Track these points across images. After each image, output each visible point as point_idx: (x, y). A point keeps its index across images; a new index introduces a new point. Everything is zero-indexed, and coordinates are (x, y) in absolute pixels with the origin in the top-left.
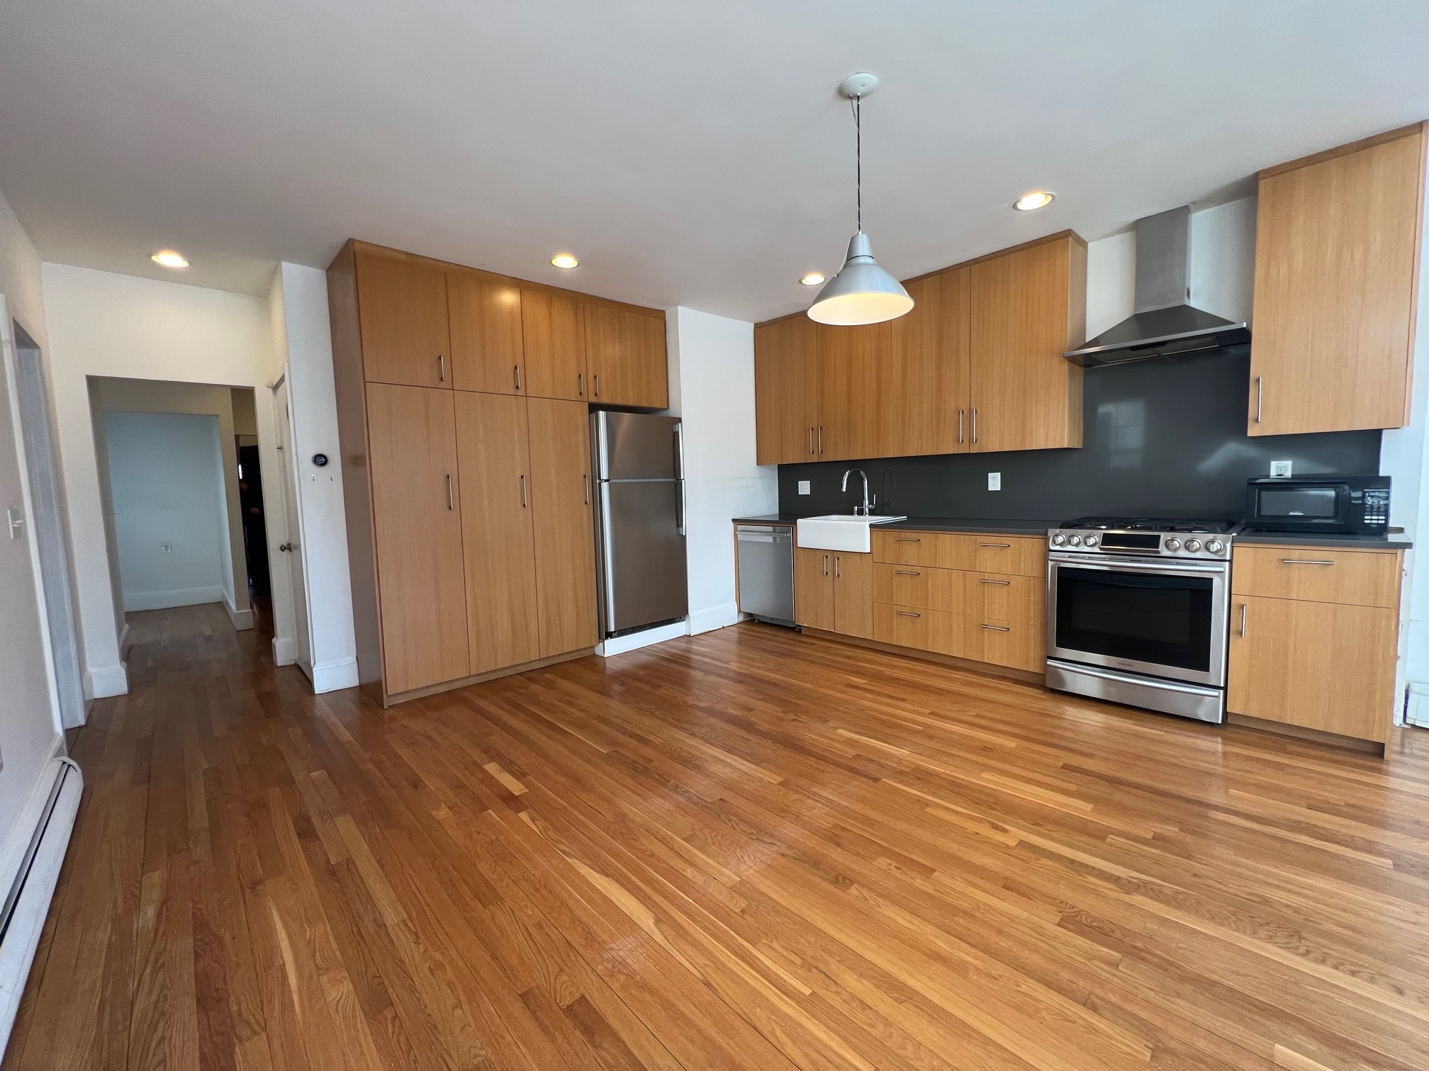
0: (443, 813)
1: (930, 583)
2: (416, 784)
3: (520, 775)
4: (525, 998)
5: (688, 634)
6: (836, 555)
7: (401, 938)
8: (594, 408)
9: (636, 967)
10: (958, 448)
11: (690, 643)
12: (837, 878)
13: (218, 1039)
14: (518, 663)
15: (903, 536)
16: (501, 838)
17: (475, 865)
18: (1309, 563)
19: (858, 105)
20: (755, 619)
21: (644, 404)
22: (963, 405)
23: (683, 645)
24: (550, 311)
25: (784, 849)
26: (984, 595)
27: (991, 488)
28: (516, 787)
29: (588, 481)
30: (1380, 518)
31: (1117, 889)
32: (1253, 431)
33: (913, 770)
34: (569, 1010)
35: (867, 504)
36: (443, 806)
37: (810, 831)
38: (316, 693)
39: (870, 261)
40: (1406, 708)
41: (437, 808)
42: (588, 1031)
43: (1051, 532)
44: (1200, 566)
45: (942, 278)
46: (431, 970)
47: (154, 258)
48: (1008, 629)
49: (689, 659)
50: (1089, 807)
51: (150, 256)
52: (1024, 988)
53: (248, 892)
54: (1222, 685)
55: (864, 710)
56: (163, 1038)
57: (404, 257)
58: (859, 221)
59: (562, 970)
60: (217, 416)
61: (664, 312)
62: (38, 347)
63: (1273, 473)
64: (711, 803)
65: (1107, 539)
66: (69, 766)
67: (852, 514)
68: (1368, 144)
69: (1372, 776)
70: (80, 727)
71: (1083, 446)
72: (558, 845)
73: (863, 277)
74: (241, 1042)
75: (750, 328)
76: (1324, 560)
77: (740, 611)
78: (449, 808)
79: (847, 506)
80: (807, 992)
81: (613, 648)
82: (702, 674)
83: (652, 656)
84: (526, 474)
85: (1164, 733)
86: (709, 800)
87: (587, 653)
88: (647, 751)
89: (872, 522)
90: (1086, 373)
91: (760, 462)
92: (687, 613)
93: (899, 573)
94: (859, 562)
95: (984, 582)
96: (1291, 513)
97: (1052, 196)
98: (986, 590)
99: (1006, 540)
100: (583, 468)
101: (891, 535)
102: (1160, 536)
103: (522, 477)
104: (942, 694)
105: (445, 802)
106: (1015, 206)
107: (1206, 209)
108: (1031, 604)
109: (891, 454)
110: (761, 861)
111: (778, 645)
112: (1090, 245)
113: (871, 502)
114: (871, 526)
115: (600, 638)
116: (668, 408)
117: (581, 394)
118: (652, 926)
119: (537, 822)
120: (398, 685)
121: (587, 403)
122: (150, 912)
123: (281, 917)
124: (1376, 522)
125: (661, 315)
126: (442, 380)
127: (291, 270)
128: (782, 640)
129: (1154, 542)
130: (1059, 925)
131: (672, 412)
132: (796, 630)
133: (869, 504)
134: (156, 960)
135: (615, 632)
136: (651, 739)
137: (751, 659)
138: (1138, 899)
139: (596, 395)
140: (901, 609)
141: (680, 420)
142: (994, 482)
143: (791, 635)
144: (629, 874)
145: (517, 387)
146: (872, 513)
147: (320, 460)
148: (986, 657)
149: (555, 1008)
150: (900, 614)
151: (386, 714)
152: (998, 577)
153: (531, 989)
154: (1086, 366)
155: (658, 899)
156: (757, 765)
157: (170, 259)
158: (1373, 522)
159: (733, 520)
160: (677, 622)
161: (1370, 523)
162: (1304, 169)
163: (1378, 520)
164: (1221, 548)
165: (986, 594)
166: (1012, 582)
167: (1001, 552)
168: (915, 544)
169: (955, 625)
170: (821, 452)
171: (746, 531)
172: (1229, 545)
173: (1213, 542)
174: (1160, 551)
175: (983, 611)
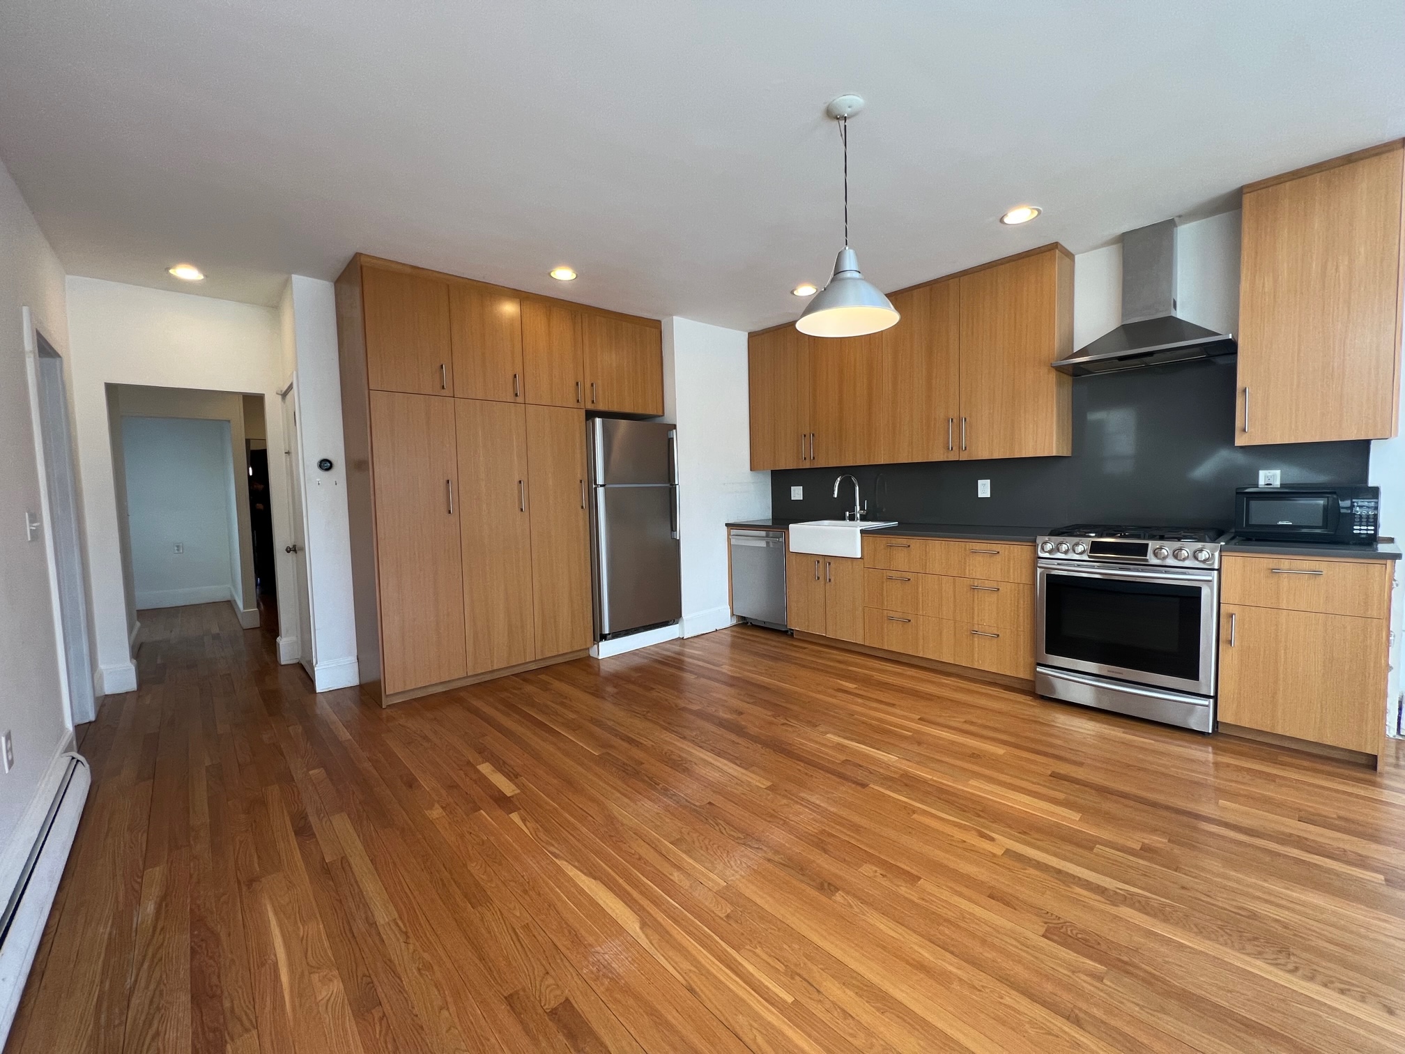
0: (436, 813)
1: (920, 589)
2: (411, 783)
3: (512, 776)
4: (510, 1000)
5: (681, 637)
6: (828, 560)
7: (392, 938)
8: (591, 415)
9: (621, 971)
10: (947, 456)
11: (683, 645)
12: (822, 885)
13: (211, 1036)
14: (514, 664)
15: (894, 542)
16: (492, 839)
17: (465, 865)
18: (1300, 573)
19: (845, 126)
20: (748, 623)
21: (640, 411)
22: (953, 413)
23: (677, 648)
24: (549, 320)
25: (770, 855)
26: (973, 601)
27: (981, 495)
28: (507, 787)
29: (585, 485)
30: (1369, 528)
31: (1103, 900)
32: (1240, 441)
33: (902, 776)
34: (553, 1013)
35: (858, 509)
36: (437, 805)
37: (797, 837)
38: (318, 690)
39: (857, 275)
40: (1399, 719)
41: (431, 807)
42: (571, 1036)
43: (1040, 540)
44: (1189, 574)
45: (931, 290)
46: (419, 970)
47: (171, 271)
48: (998, 635)
49: (682, 662)
50: (1076, 816)
51: (167, 269)
52: (1008, 1000)
53: (244, 889)
54: (1212, 694)
55: (853, 715)
56: (157, 1034)
57: (409, 270)
58: (846, 236)
59: (547, 973)
60: (229, 421)
61: (659, 322)
62: (59, 356)
63: (1262, 482)
64: (700, 807)
65: (1096, 548)
66: (78, 761)
67: (844, 519)
68: (1351, 160)
69: (1367, 789)
70: (90, 723)
71: (1072, 453)
72: (547, 846)
73: (850, 291)
74: (232, 1039)
75: (743, 338)
76: (1314, 569)
77: (733, 614)
78: (443, 808)
79: (838, 511)
80: (790, 999)
81: (608, 650)
82: (693, 677)
83: (644, 658)
84: (524, 479)
85: (1153, 742)
86: (697, 804)
87: (582, 655)
88: (637, 754)
89: (863, 528)
90: (1074, 381)
91: (753, 468)
92: (681, 616)
93: (890, 578)
94: (850, 567)
95: (973, 588)
96: (1280, 523)
97: (1038, 210)
98: (976, 597)
99: (996, 546)
100: (579, 473)
101: (882, 541)
102: (1148, 544)
103: (520, 482)
104: (932, 700)
105: (438, 802)
106: (1001, 220)
107: (1190, 221)
108: (1021, 610)
109: (882, 460)
110: (749, 867)
111: (772, 649)
112: (1077, 258)
113: (862, 508)
114: (862, 532)
115: (594, 640)
116: (663, 415)
117: (578, 401)
118: (638, 929)
119: (528, 824)
120: (396, 685)
121: (584, 410)
122: (150, 908)
123: (276, 914)
124: (1365, 532)
125: (656, 325)
126: (443, 387)
127: (300, 282)
128: (773, 644)
129: (1143, 550)
130: (1043, 936)
131: (668, 419)
132: (788, 633)
133: (860, 510)
134: (154, 956)
135: (609, 634)
136: (642, 741)
137: (742, 662)
138: (1125, 912)
139: (593, 402)
140: (891, 614)
141: (674, 427)
142: (984, 489)
143: (783, 639)
144: (618, 878)
145: (516, 395)
146: (863, 518)
147: (326, 465)
148: (976, 663)
149: (540, 1011)
150: (891, 619)
151: (384, 714)
152: (987, 584)
153: (517, 992)
154: (1074, 375)
155: (645, 903)
156: (746, 769)
157: (187, 273)
158: (1362, 532)
159: (727, 525)
160: (671, 625)
161: (1360, 533)
162: (1288, 184)
163: (1367, 530)
164: (1209, 556)
165: (976, 600)
166: (1001, 588)
167: (990, 558)
168: (906, 549)
169: (945, 631)
170: (813, 458)
171: (739, 536)
172: (1217, 554)
173: (1202, 551)
174: (1148, 559)
175: (973, 617)
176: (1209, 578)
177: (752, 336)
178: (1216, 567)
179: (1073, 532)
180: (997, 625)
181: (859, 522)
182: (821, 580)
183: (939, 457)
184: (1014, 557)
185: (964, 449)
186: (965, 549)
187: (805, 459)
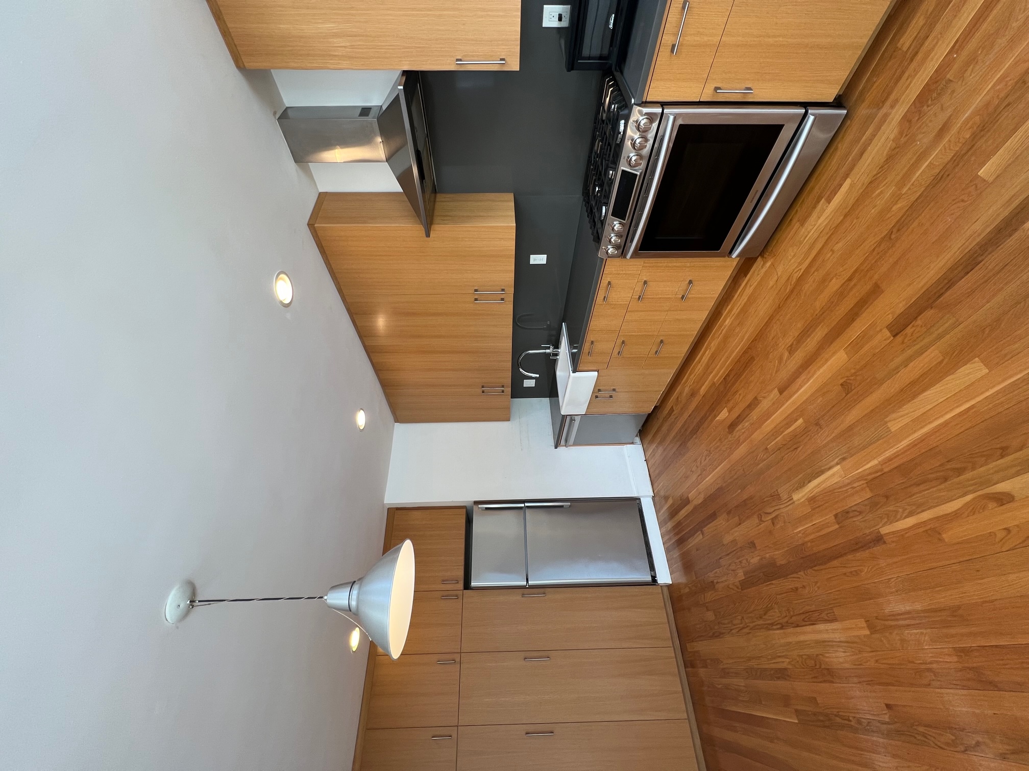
1: (634, 334)
5: (652, 498)
6: (597, 393)
8: (467, 586)
10: (509, 302)
11: (659, 496)
14: (677, 670)
15: (588, 350)
20: (640, 431)
21: (463, 532)
22: (469, 299)
27: (544, 263)
43: (601, 255)
44: (664, 134)
45: (356, 314)
48: (690, 281)
49: (673, 498)
54: (804, 110)
58: (313, 598)
61: (389, 510)
65: (619, 214)
67: (556, 361)
71: (511, 192)
76: (682, 7)
77: (632, 443)
81: (664, 576)
84: (523, 655)
87: (666, 590)
89: (571, 369)
91: (508, 418)
92: (635, 498)
93: (620, 353)
94: (605, 378)
95: (640, 299)
98: (649, 296)
99: (604, 282)
100: (516, 597)
101: (584, 357)
102: (623, 171)
103: (526, 659)
106: (287, 306)
109: (509, 343)
112: (321, 190)
113: (549, 348)
114: (574, 371)
115: (655, 585)
116: (466, 508)
117: (458, 598)
121: (464, 591)
125: (391, 513)
126: (450, 737)
129: (628, 178)
135: (651, 574)
139: (458, 583)
140: (652, 352)
142: (538, 259)
145: (454, 661)
148: (714, 296)
152: (638, 289)
154: (435, 191)
159: (556, 447)
160: (641, 506)
162: (230, 25)
164: (647, 118)
165: (652, 297)
166: (645, 279)
167: (613, 287)
168: (595, 343)
169: (677, 317)
170: (503, 386)
171: (566, 441)
172: (646, 110)
173: (639, 125)
174: (639, 174)
175: (668, 298)
176: (671, 118)
177: (397, 420)
178: (659, 110)
179: (599, 225)
180: (680, 281)
181: (559, 350)
182: (613, 393)
183: (509, 308)
184: (615, 270)
185: (503, 290)
186: (602, 305)
187: (503, 391)
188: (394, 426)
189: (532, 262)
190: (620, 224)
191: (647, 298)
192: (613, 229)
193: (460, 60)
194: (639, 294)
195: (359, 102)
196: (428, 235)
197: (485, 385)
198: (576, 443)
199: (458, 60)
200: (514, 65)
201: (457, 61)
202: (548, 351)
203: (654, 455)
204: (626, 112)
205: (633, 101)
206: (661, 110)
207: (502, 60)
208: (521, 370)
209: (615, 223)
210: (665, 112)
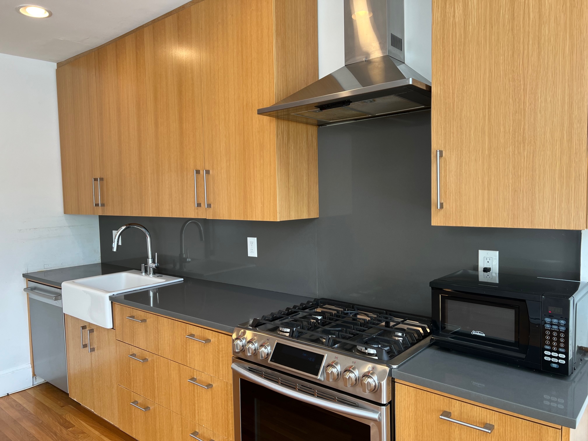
1: (156, 373)
10: (198, 213)
18: (470, 423)
26: (194, 395)
27: (250, 254)
30: (560, 355)
32: (434, 219)
35: (151, 263)
44: (360, 408)
63: (482, 264)
65: (278, 352)
77: (34, 375)
89: (115, 293)
90: (320, 135)
91: (66, 211)
94: (106, 339)
95: (193, 380)
96: (474, 333)
98: (196, 391)
99: (209, 334)
102: (322, 357)
109: (150, 212)
113: (154, 262)
114: (113, 298)
124: (556, 360)
129: (317, 364)
140: (136, 398)
142: (252, 247)
146: (158, 271)
150: (135, 402)
152: (203, 377)
154: (320, 124)
158: (553, 360)
159: (24, 275)
161: (551, 362)
163: (558, 358)
164: (375, 386)
165: (196, 395)
166: (214, 385)
167: (204, 346)
168: (143, 324)
169: (175, 426)
170: (103, 205)
171: (33, 289)
172: (384, 383)
173: (369, 377)
174: (319, 377)
175: (195, 415)
176: (375, 416)
177: (60, 66)
178: (384, 401)
179: (270, 326)
180: (213, 429)
181: (151, 275)
182: (88, 348)
183: (191, 213)
184: (222, 348)
185: (209, 206)
186: (186, 332)
187: (97, 205)
188: (54, 61)
189: (250, 239)
190: (268, 354)
191: (194, 389)
192: (262, 346)
193: (441, 156)
194: (198, 378)
195: (408, 38)
196: (261, 112)
197: (105, 182)
198: (31, 302)
199: (441, 152)
200: (437, 220)
201: (439, 151)
202: (150, 261)
203: (12, 407)
204: (385, 357)
205: (395, 367)
206: (385, 403)
207: (442, 205)
208: (123, 228)
209: (269, 348)
210: (382, 407)
